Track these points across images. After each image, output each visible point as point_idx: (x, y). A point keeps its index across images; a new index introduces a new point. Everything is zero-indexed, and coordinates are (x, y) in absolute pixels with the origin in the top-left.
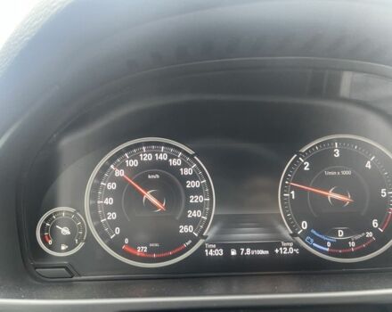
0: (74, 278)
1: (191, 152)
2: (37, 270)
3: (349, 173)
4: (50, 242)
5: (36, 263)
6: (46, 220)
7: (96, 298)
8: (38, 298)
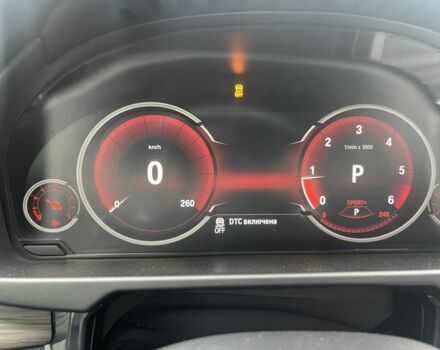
0: (67, 256)
1: (197, 121)
2: (26, 247)
3: (370, 147)
4: (39, 217)
5: (24, 239)
6: (34, 193)
7: (91, 276)
8: (27, 276)
